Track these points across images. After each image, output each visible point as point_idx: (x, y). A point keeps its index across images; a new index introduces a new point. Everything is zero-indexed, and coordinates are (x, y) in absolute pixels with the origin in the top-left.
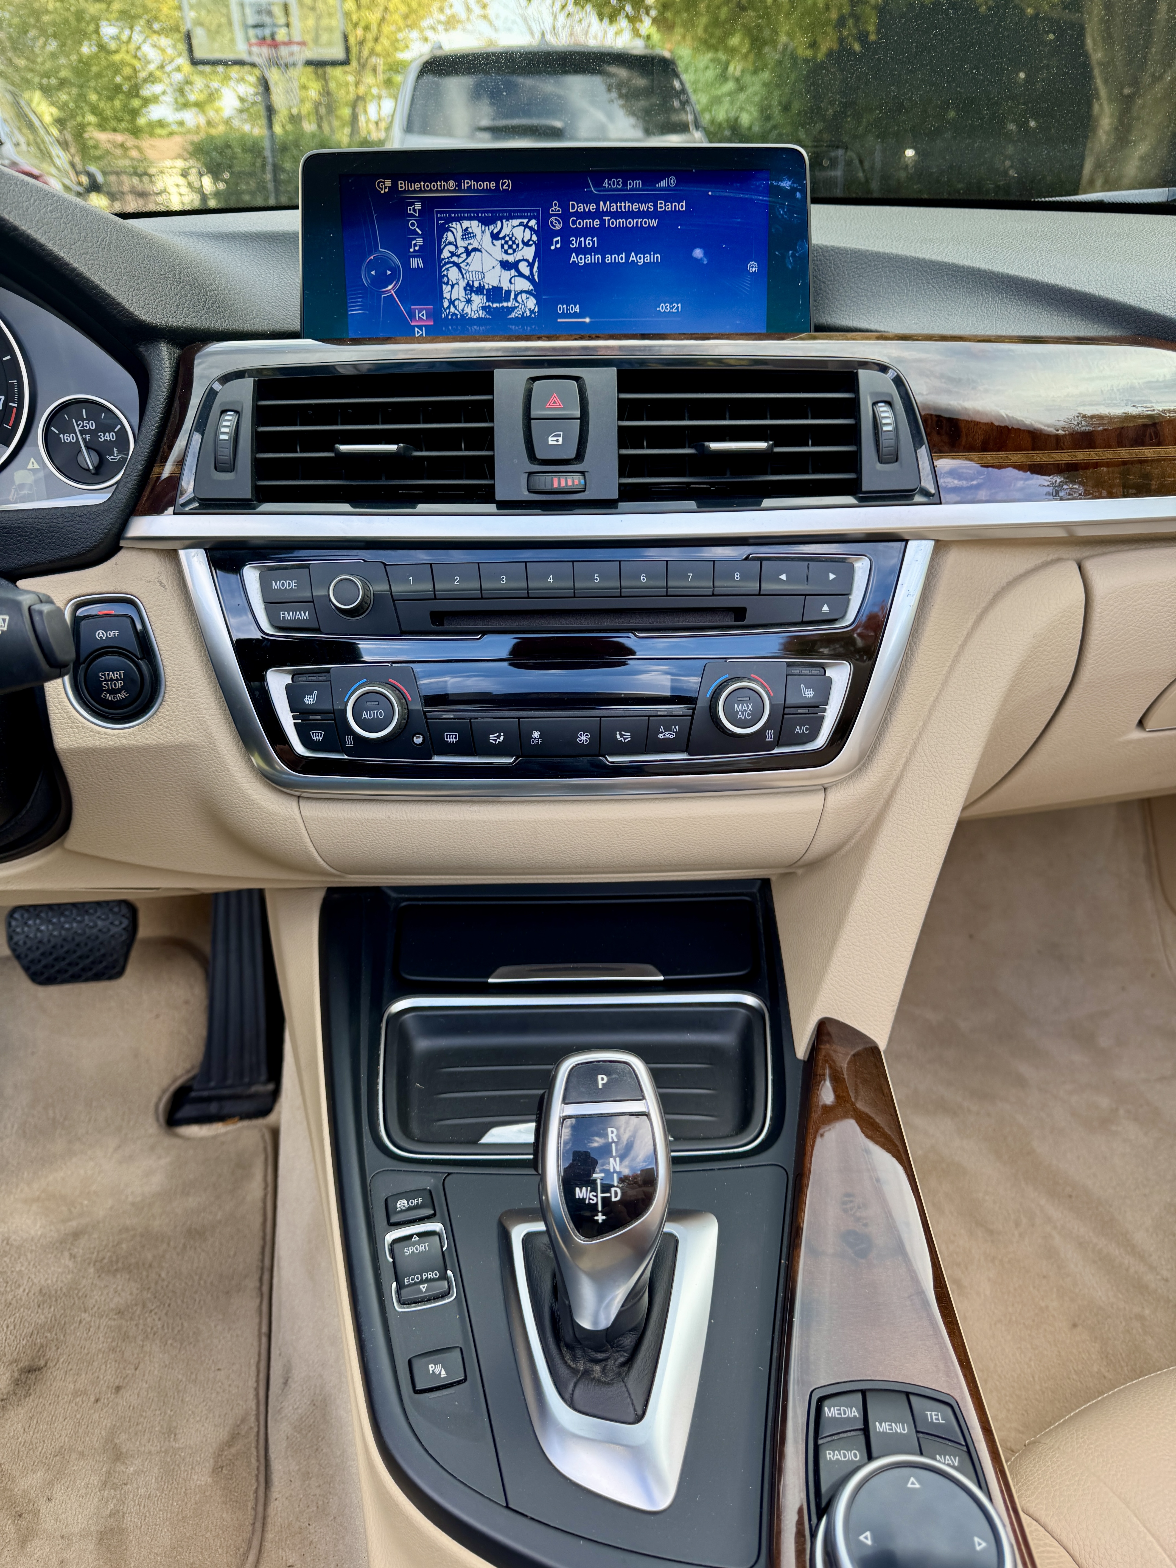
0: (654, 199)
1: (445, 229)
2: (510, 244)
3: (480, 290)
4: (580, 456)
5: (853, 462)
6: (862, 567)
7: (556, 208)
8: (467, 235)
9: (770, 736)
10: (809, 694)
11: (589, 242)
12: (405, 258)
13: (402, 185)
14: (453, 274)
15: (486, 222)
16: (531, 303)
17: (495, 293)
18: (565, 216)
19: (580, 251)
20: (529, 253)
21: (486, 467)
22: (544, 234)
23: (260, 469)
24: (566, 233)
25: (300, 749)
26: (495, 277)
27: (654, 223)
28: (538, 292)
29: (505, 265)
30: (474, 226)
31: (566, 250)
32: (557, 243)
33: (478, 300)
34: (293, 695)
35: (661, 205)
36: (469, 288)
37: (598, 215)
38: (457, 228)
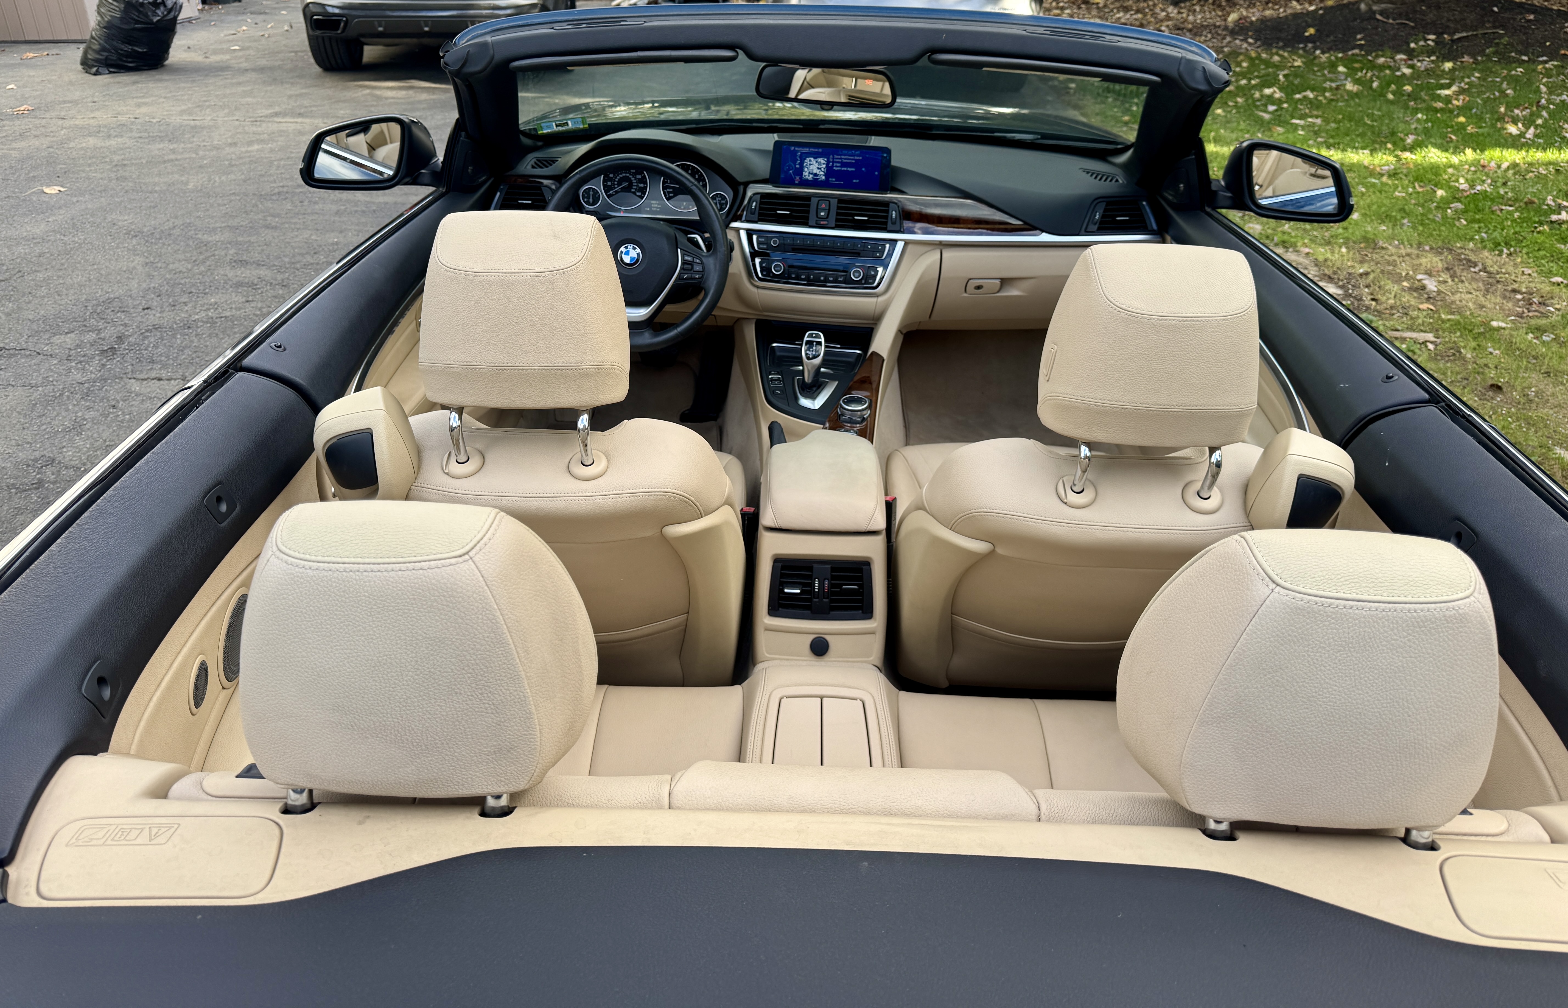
0: (854, 156)
1: (805, 159)
2: (820, 164)
3: (812, 174)
4: (827, 217)
5: (886, 223)
6: (888, 246)
7: (831, 156)
8: (810, 161)
9: (863, 282)
10: (873, 273)
11: (838, 165)
12: (795, 165)
13: (796, 149)
14: (806, 169)
15: (815, 158)
16: (824, 178)
17: (815, 175)
18: (833, 158)
19: (836, 166)
20: (824, 166)
21: (807, 218)
22: (828, 162)
23: (760, 215)
24: (833, 162)
25: (760, 275)
26: (816, 171)
27: (854, 161)
28: (825, 175)
29: (818, 168)
30: (812, 159)
31: (833, 166)
32: (831, 164)
33: (811, 176)
34: (761, 263)
35: (856, 158)
36: (809, 173)
37: (841, 159)
38: (808, 159)
